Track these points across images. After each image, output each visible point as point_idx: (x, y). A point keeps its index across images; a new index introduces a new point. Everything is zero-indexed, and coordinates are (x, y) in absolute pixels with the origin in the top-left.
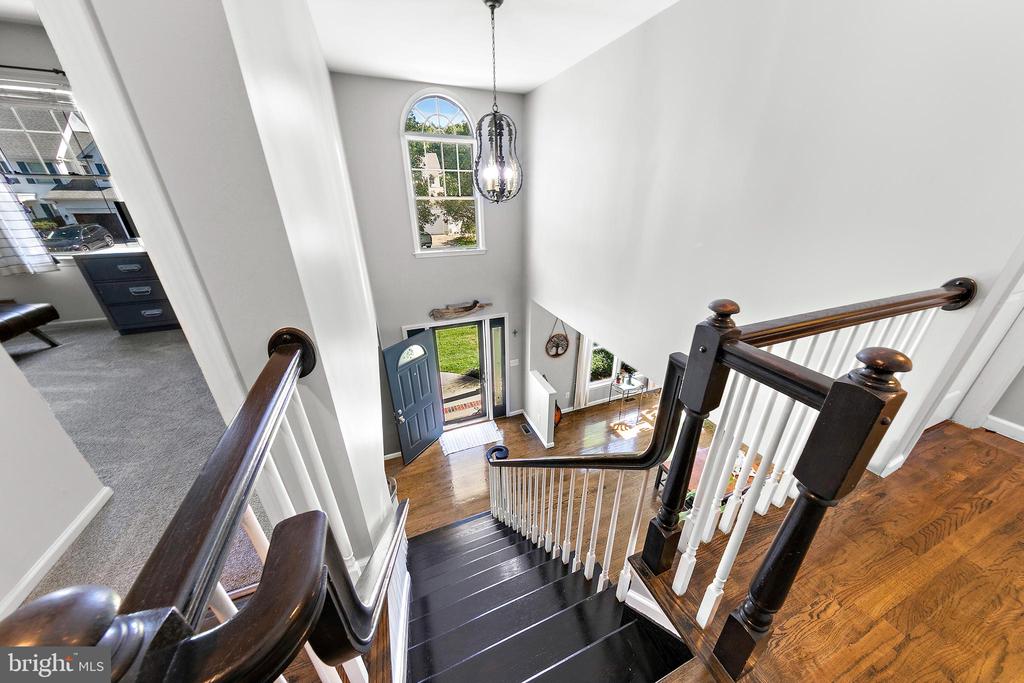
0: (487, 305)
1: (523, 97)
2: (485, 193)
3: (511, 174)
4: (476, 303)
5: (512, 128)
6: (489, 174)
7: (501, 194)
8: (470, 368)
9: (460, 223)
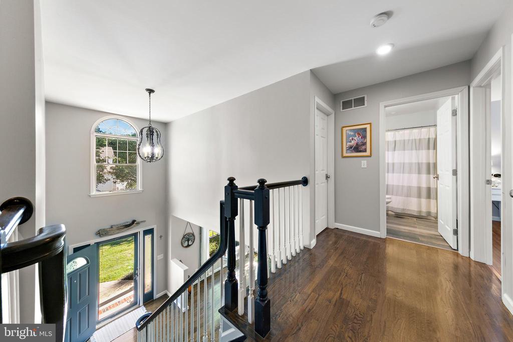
0: (142, 222)
1: (166, 125)
2: (144, 158)
3: (158, 151)
4: (134, 222)
5: (159, 133)
6: (146, 150)
7: (152, 158)
8: (125, 274)
9: (125, 183)
